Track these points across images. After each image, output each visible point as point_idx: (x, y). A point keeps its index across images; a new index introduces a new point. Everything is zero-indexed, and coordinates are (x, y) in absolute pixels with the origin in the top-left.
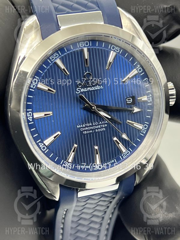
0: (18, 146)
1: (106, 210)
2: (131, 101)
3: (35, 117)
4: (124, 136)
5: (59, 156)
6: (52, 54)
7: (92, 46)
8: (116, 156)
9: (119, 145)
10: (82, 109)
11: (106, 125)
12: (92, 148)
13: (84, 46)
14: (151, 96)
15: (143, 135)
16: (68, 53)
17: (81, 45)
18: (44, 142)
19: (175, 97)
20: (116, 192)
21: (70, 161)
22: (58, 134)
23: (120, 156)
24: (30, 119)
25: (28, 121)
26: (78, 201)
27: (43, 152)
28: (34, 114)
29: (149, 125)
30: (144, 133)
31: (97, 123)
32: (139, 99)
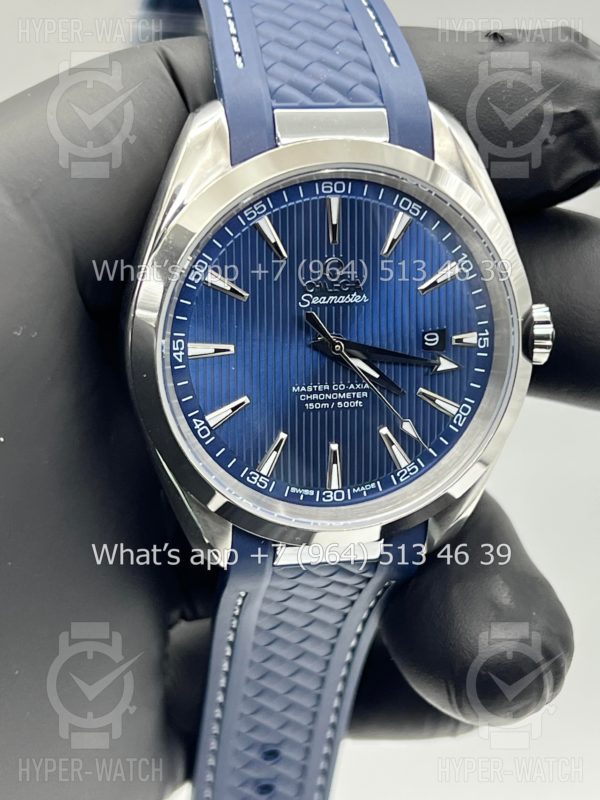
0: (142, 420)
1: (346, 611)
2: (435, 342)
3: (191, 352)
4: (408, 427)
5: (239, 458)
6: (251, 205)
7: (352, 193)
8: (381, 474)
9: (393, 447)
10: (310, 346)
11: (365, 394)
12: (324, 448)
13: (331, 191)
14: (487, 334)
15: (457, 430)
16: (290, 204)
17: (325, 189)
18: (207, 418)
19: (549, 343)
20: (373, 565)
21: (264, 471)
22: (243, 403)
23: (392, 476)
24: (178, 356)
25: (174, 362)
26: (274, 574)
27: (202, 442)
28: (189, 345)
29: (475, 408)
30: (461, 425)
31: (342, 386)
32: (455, 337)
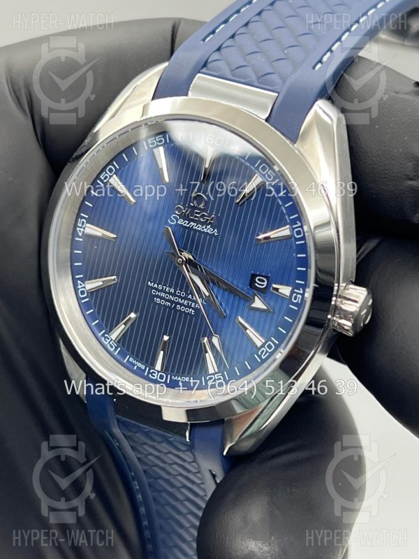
2: (262, 285)
3: (87, 230)
4: (216, 341)
5: (102, 320)
6: (154, 136)
8: (195, 373)
9: (207, 354)
12: (160, 337)
13: (212, 142)
14: (301, 292)
15: (259, 361)
18: (85, 283)
21: (114, 337)
23: (203, 378)
24: (80, 231)
25: (75, 234)
27: (79, 299)
28: (87, 225)
29: (277, 347)
30: (264, 358)
31: (183, 294)
32: (274, 286)
